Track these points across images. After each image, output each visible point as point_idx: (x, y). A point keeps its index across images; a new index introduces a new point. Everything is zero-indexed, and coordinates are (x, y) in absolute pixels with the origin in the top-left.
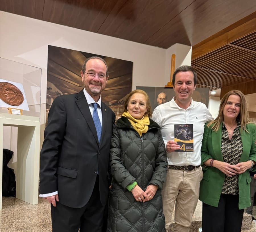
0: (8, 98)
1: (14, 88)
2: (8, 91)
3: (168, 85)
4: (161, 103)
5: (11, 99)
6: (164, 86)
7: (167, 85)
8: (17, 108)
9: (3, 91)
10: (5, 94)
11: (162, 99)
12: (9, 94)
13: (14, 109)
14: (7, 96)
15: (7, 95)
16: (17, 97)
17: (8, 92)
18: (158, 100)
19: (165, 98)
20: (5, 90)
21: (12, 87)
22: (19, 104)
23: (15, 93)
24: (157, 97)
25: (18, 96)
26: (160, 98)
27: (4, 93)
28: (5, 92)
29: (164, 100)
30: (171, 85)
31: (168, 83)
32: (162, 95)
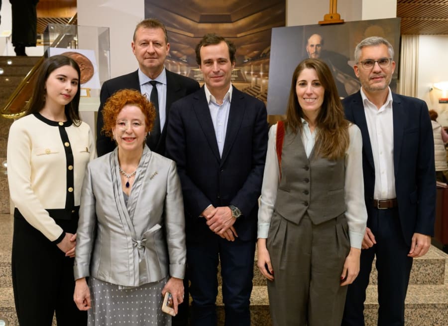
1: (81, 58)
3: (325, 20)
4: (313, 52)
6: (317, 23)
11: (315, 46)
16: (84, 71)
18: (307, 47)
19: (319, 43)
21: (79, 57)
22: (86, 81)
23: (82, 65)
24: (307, 43)
25: (86, 69)
26: (311, 44)
29: (317, 47)
30: (330, 19)
31: (326, 16)
32: (314, 40)
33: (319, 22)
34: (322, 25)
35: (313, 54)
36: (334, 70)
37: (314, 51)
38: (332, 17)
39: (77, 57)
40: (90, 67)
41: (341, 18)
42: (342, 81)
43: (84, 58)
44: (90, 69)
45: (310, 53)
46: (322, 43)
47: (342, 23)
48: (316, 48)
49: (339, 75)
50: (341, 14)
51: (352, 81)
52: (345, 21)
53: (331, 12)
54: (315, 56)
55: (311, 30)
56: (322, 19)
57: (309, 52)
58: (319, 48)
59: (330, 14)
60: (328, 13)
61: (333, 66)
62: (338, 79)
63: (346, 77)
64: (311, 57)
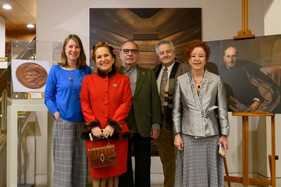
0: (29, 80)
1: (38, 68)
2: (30, 72)
3: (239, 36)
4: (229, 61)
5: (32, 82)
6: (232, 38)
7: (237, 36)
8: (39, 91)
9: (24, 73)
10: (27, 77)
11: (231, 57)
12: (30, 75)
13: (35, 92)
15: (28, 77)
16: (40, 78)
17: (30, 73)
18: (224, 58)
19: (234, 54)
21: (36, 67)
23: (38, 73)
24: (224, 54)
25: (42, 76)
26: (227, 55)
27: (25, 76)
28: (26, 74)
29: (233, 57)
30: (243, 34)
31: (239, 32)
32: (230, 51)
33: (234, 37)
34: (236, 39)
36: (249, 76)
37: (231, 60)
38: (244, 33)
39: (35, 67)
41: (252, 34)
42: (255, 85)
43: (40, 68)
44: (45, 76)
45: (227, 62)
46: (237, 54)
47: (253, 38)
48: (232, 58)
49: (253, 79)
50: (252, 31)
51: (264, 85)
52: (256, 36)
53: (244, 30)
54: (231, 64)
55: (227, 43)
57: (226, 62)
58: (234, 58)
59: (242, 31)
60: (241, 30)
61: (247, 72)
62: (252, 82)
63: (259, 82)
64: (228, 66)
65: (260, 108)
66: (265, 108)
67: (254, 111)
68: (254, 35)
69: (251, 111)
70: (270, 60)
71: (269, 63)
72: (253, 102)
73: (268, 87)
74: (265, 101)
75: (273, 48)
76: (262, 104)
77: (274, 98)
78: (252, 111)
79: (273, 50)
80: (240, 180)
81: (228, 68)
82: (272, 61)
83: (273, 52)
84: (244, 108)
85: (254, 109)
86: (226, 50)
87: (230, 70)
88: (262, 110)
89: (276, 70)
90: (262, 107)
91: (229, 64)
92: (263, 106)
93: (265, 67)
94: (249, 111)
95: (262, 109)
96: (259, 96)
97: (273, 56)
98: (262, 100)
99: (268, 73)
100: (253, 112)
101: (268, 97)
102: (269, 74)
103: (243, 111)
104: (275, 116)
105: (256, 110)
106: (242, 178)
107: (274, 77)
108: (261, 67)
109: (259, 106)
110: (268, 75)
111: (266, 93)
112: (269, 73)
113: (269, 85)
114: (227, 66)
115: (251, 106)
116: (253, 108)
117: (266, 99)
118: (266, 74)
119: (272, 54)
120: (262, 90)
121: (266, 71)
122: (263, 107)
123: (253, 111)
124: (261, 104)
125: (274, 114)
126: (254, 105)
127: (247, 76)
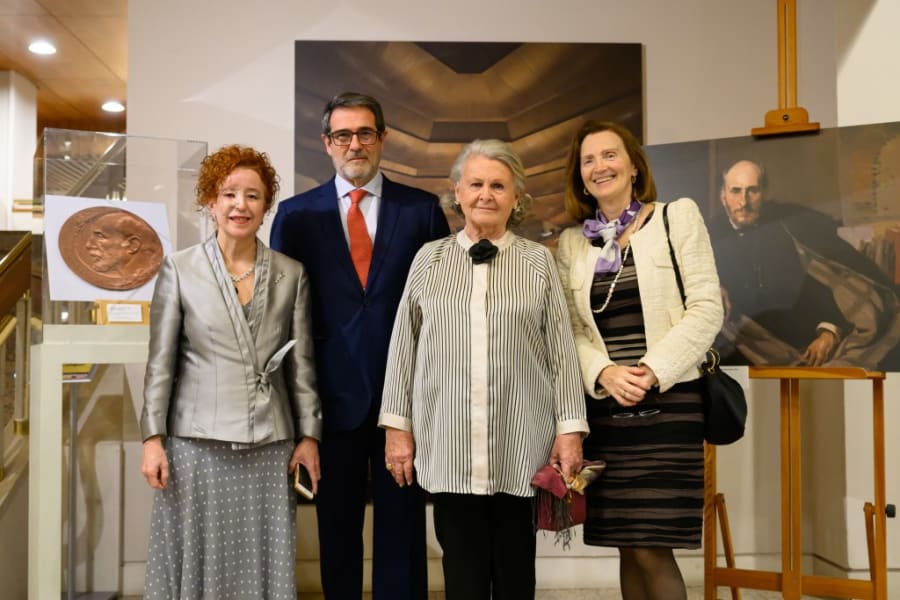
0: (100, 264)
1: (131, 224)
2: (105, 237)
3: (768, 125)
4: (739, 207)
5: (111, 268)
6: (749, 133)
7: (763, 125)
8: (134, 299)
9: (85, 242)
10: (93, 252)
11: (744, 192)
12: (106, 247)
13: (120, 302)
14: (99, 258)
15: (98, 253)
16: (136, 255)
17: (105, 241)
18: (723, 195)
19: (754, 183)
20: (92, 237)
21: (125, 222)
22: (140, 281)
23: (131, 241)
24: (720, 182)
25: (144, 250)
26: (732, 186)
27: (89, 249)
28: (93, 242)
29: (750, 193)
30: (781, 122)
31: (769, 116)
32: (742, 175)
33: (754, 130)
34: (760, 137)
35: (741, 210)
36: (801, 252)
37: (743, 203)
38: (786, 118)
39: (120, 221)
40: (155, 246)
41: (812, 120)
42: (824, 280)
43: (139, 223)
44: (152, 251)
45: (733, 210)
46: (764, 181)
47: (815, 132)
48: (747, 196)
49: (814, 262)
50: (808, 110)
51: (852, 281)
52: (822, 127)
53: (783, 107)
54: (746, 216)
55: (730, 150)
56: (760, 123)
57: (729, 207)
58: (755, 197)
59: (780, 109)
60: (775, 107)
61: (795, 240)
62: (811, 272)
63: (836, 271)
64: (735, 221)
65: (838, 353)
66: (856, 354)
67: (820, 365)
68: (818, 124)
69: (810, 363)
70: (868, 204)
71: (866, 212)
72: (816, 335)
73: (863, 288)
74: (855, 332)
75: (877, 166)
76: (845, 340)
77: (884, 322)
78: (813, 365)
79: (877, 172)
80: (772, 582)
81: (735, 226)
82: (876, 205)
83: (878, 178)
84: (787, 355)
85: (819, 355)
86: (727, 172)
87: (742, 235)
88: (847, 360)
89: (889, 233)
90: (844, 352)
91: (739, 214)
92: (848, 346)
93: (855, 223)
94: (802, 365)
95: (844, 357)
96: (836, 317)
97: (878, 190)
98: (846, 328)
99: (862, 242)
100: (815, 367)
101: (865, 318)
102: (865, 246)
103: (785, 363)
104: (884, 378)
105: (828, 361)
106: (780, 575)
107: (884, 256)
108: (841, 224)
109: (836, 346)
110: (864, 251)
111: (856, 307)
112: (868, 244)
113: (865, 281)
114: (731, 221)
115: (811, 347)
116: (816, 353)
117: (859, 325)
118: (857, 246)
119: (875, 185)
120: (843, 298)
121: (855, 236)
122: (849, 350)
123: (817, 362)
124: (842, 339)
125: (884, 373)
126: (820, 345)
127: (797, 253)
